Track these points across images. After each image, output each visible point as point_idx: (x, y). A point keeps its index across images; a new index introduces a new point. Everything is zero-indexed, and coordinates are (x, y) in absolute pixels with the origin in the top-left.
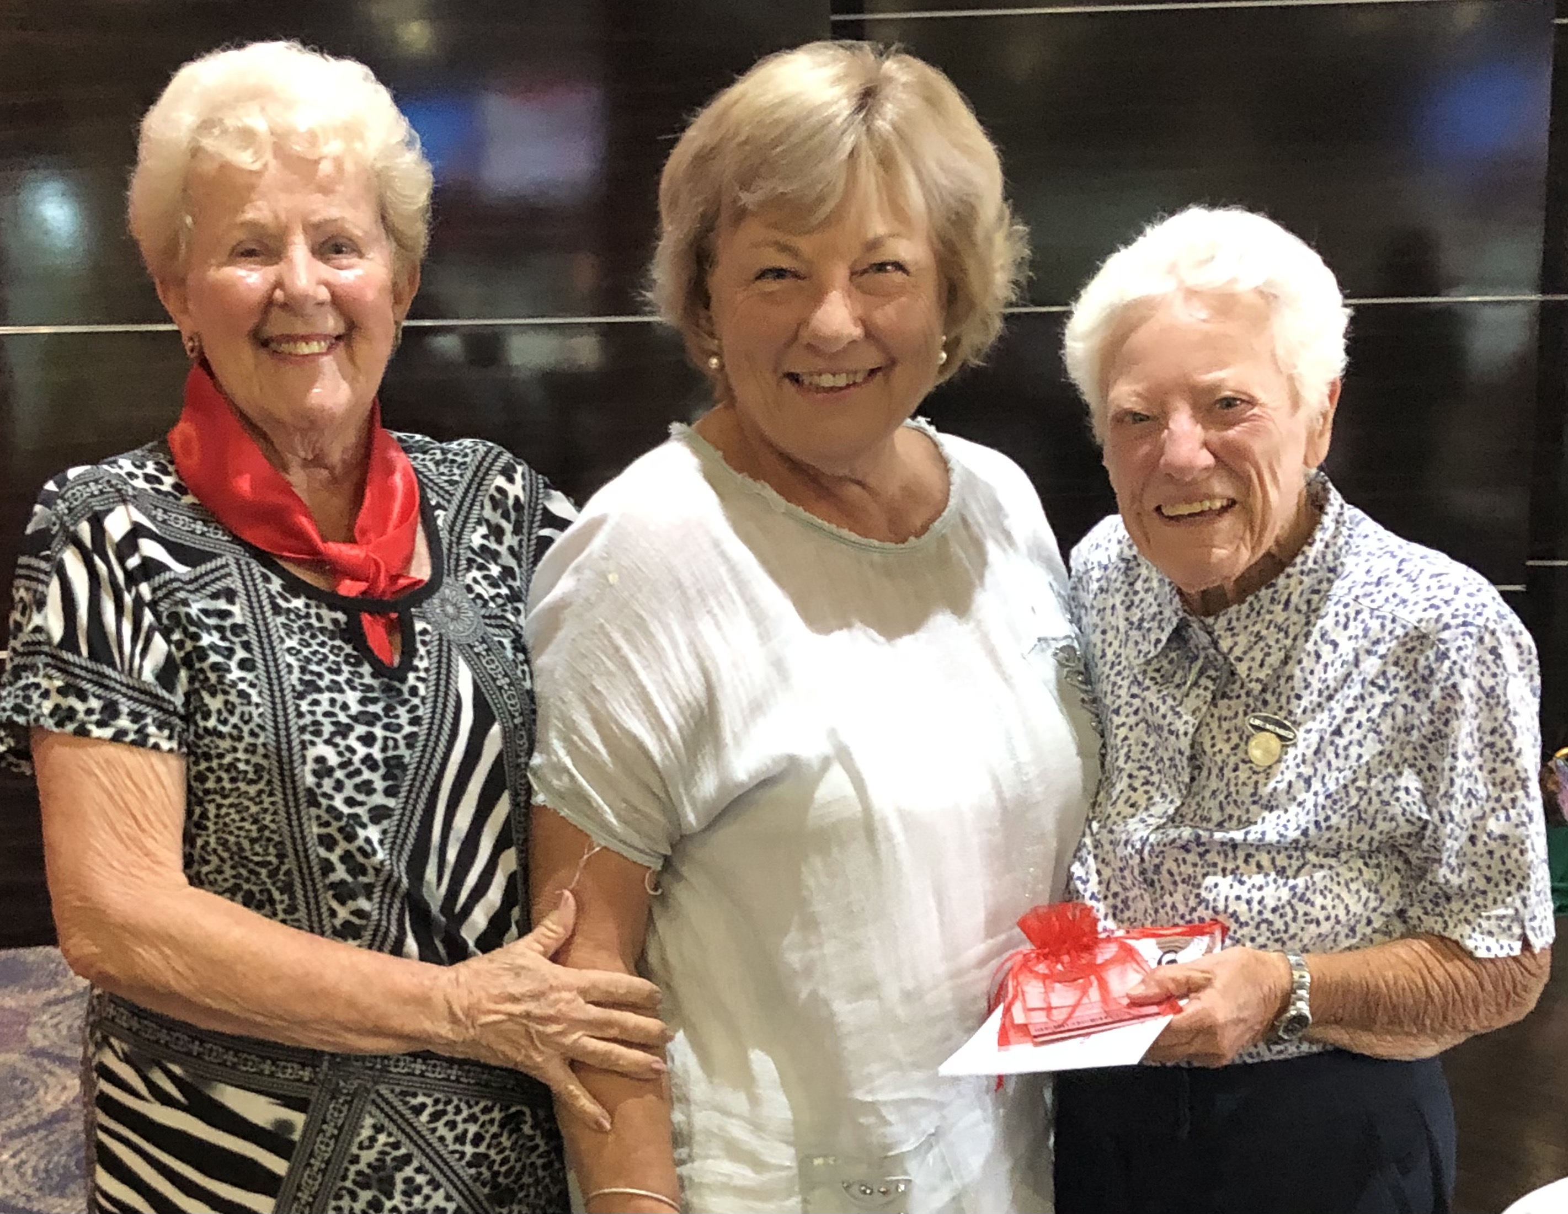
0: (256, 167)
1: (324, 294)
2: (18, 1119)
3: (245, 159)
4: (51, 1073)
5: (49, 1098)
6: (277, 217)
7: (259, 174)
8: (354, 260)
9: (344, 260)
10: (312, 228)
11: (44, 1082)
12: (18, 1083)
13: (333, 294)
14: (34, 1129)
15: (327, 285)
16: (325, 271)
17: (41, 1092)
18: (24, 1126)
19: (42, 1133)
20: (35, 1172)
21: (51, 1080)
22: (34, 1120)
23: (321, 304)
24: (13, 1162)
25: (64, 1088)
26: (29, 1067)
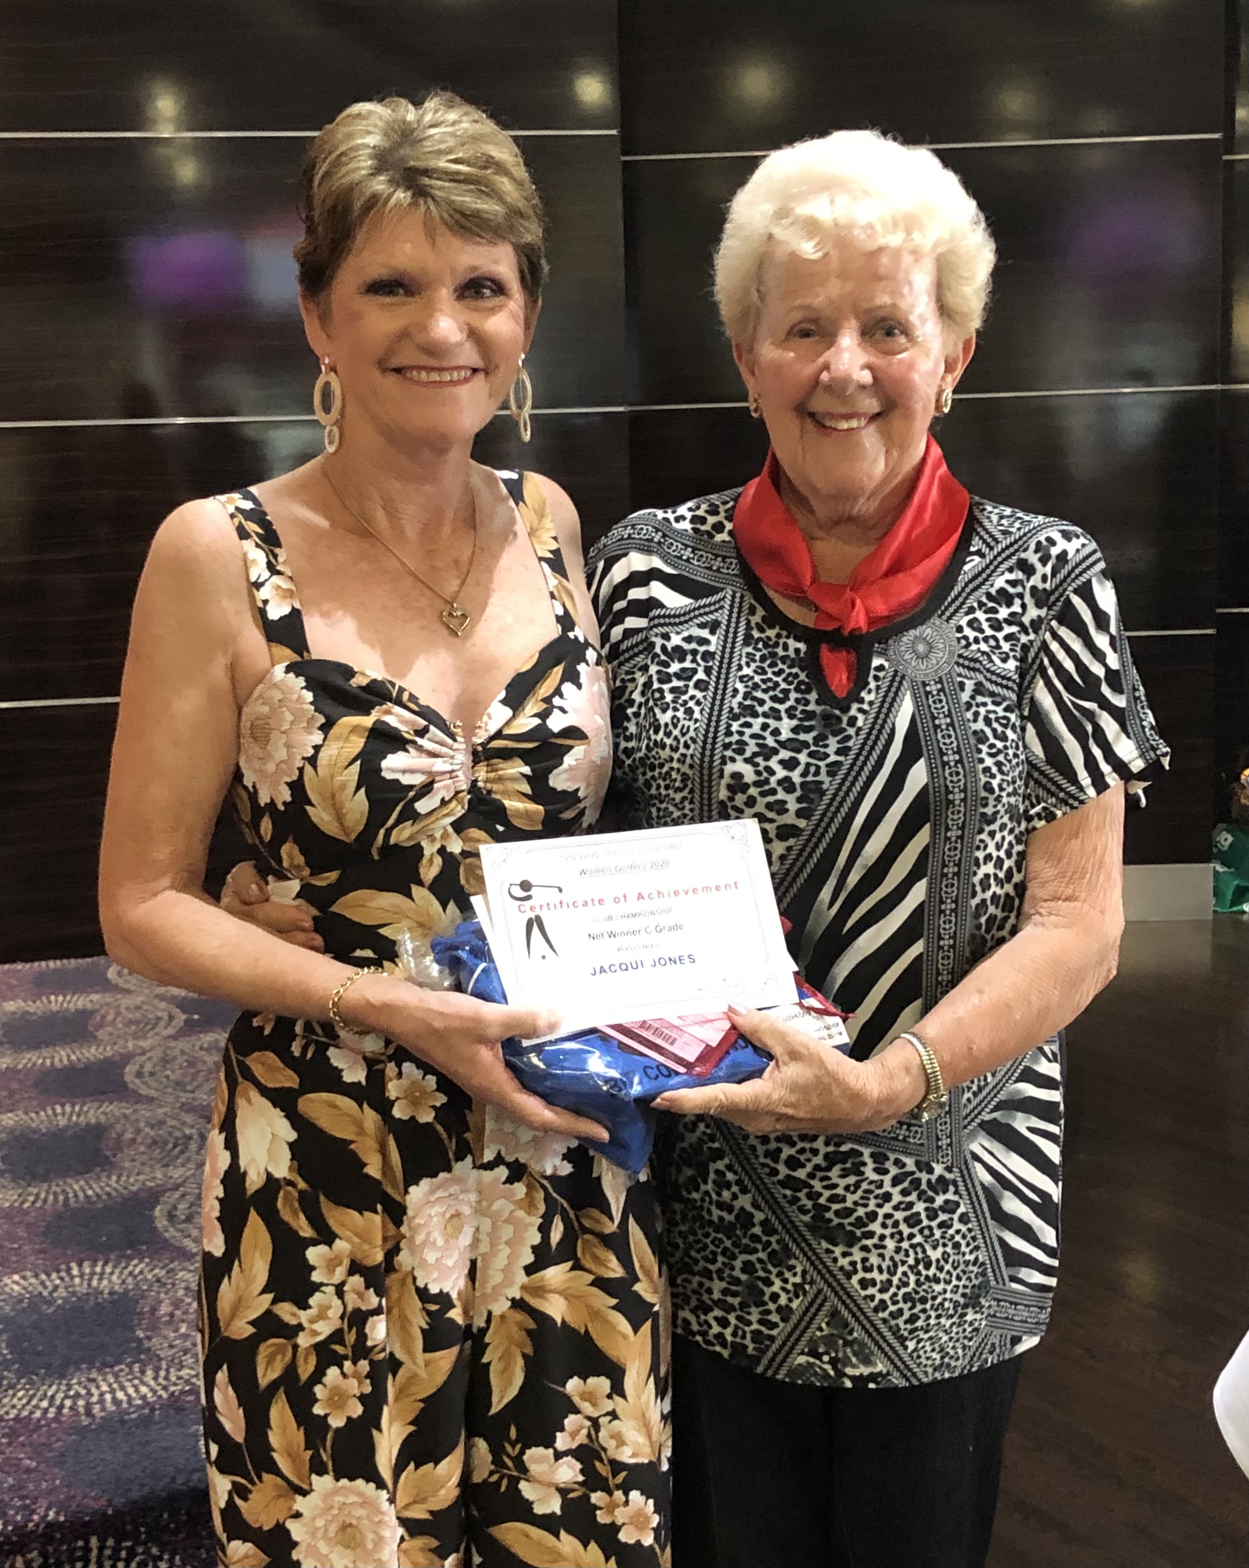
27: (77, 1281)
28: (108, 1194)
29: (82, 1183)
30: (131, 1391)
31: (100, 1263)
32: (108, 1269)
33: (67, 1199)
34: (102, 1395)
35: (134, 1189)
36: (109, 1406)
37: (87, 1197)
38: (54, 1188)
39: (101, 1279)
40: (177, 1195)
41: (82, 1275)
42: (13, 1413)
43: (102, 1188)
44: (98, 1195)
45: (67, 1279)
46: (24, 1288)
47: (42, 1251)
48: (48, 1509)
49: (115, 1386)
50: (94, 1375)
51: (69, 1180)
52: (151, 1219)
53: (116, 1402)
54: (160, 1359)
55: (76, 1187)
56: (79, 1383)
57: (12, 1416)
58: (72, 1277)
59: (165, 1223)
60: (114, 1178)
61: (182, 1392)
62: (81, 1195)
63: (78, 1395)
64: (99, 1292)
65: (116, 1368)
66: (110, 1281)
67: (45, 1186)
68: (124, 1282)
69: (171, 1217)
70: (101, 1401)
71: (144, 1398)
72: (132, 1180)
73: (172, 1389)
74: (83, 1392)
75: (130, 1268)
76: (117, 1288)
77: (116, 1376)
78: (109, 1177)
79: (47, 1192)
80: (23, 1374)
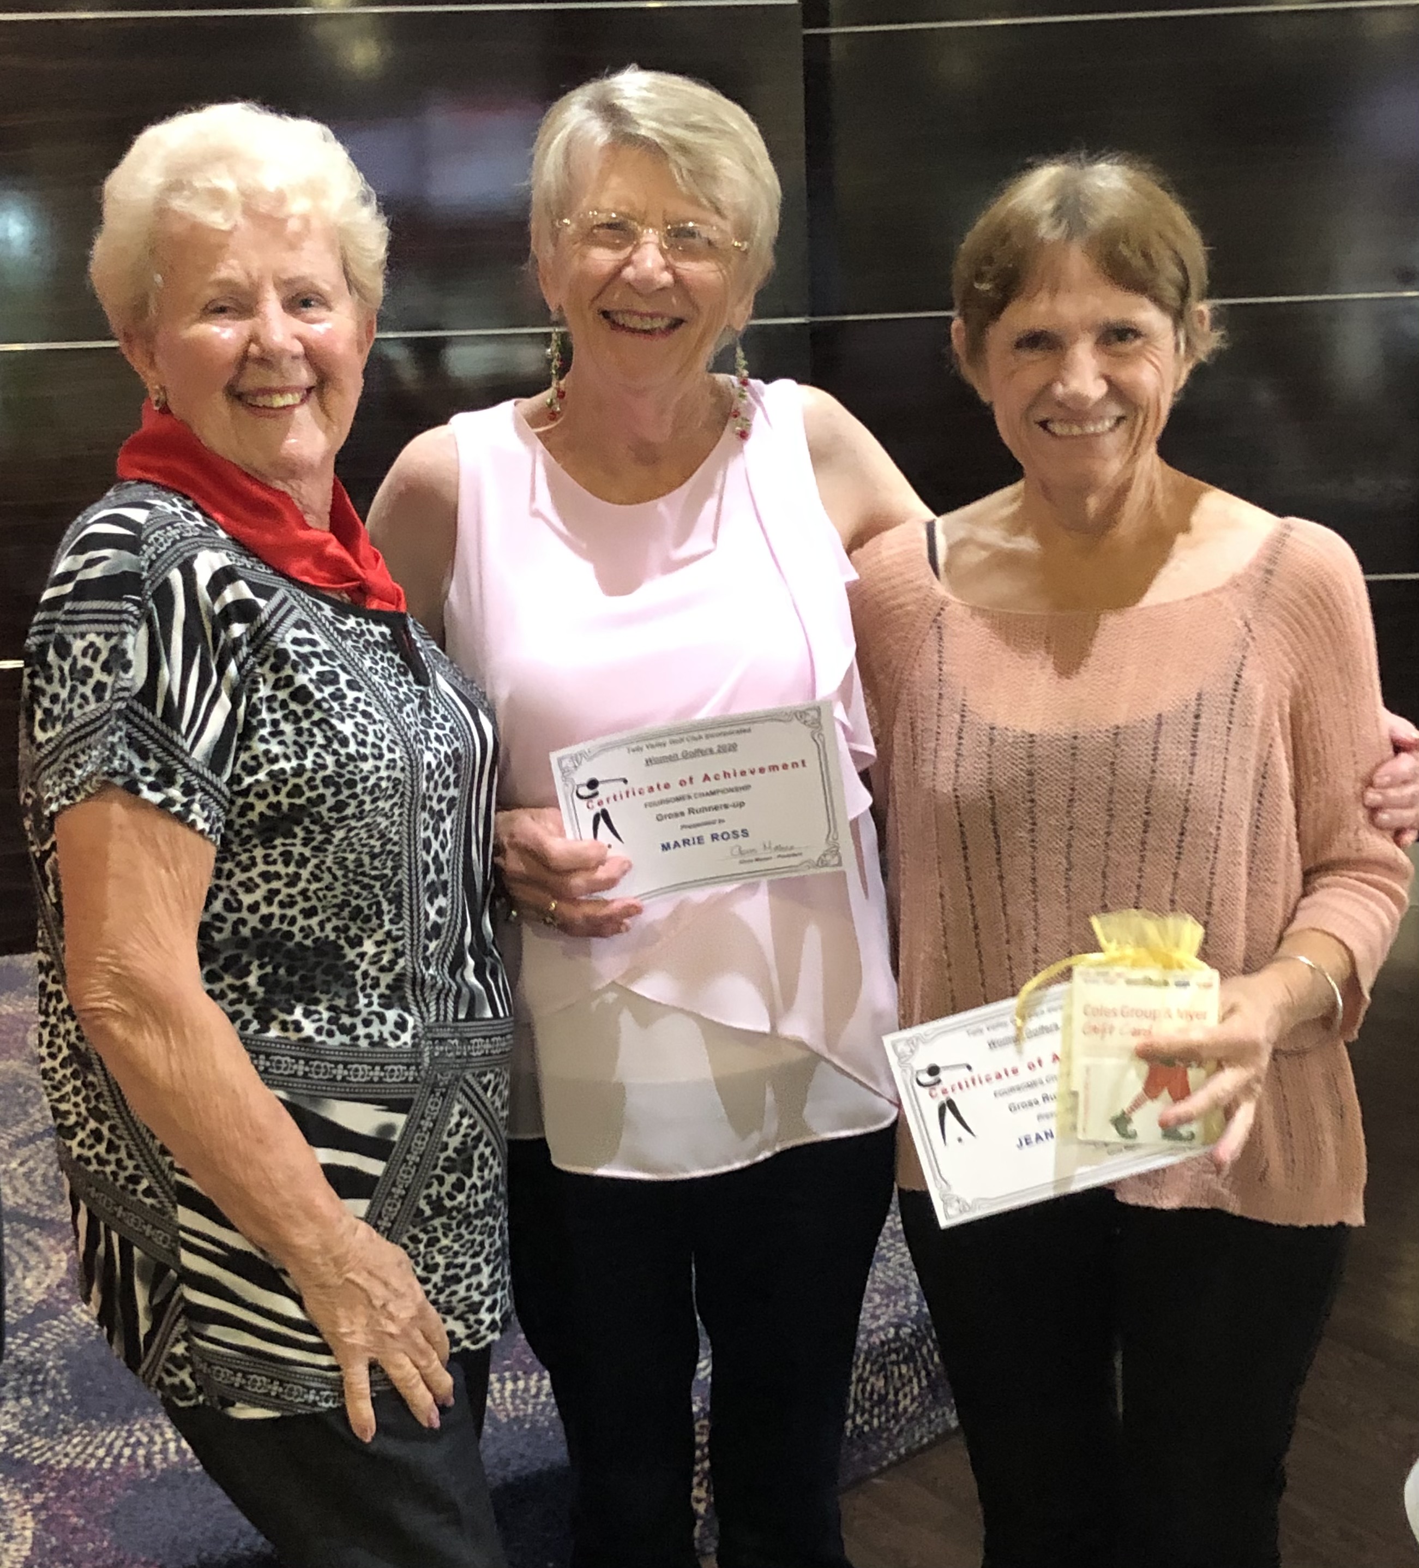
0: (225, 227)
1: (298, 348)
2: (25, 1125)
3: (216, 219)
6: (249, 275)
7: (229, 233)
8: (322, 313)
9: (312, 313)
10: (283, 284)
12: (21, 1090)
13: (305, 348)
15: (300, 338)
16: (297, 325)
18: (30, 1134)
23: (295, 357)
24: (22, 1169)
42: (65, 1463)
50: (159, 1420)
56: (142, 1429)
57: (63, 1466)
63: (139, 1443)
74: (145, 1439)
80: (83, 1418)
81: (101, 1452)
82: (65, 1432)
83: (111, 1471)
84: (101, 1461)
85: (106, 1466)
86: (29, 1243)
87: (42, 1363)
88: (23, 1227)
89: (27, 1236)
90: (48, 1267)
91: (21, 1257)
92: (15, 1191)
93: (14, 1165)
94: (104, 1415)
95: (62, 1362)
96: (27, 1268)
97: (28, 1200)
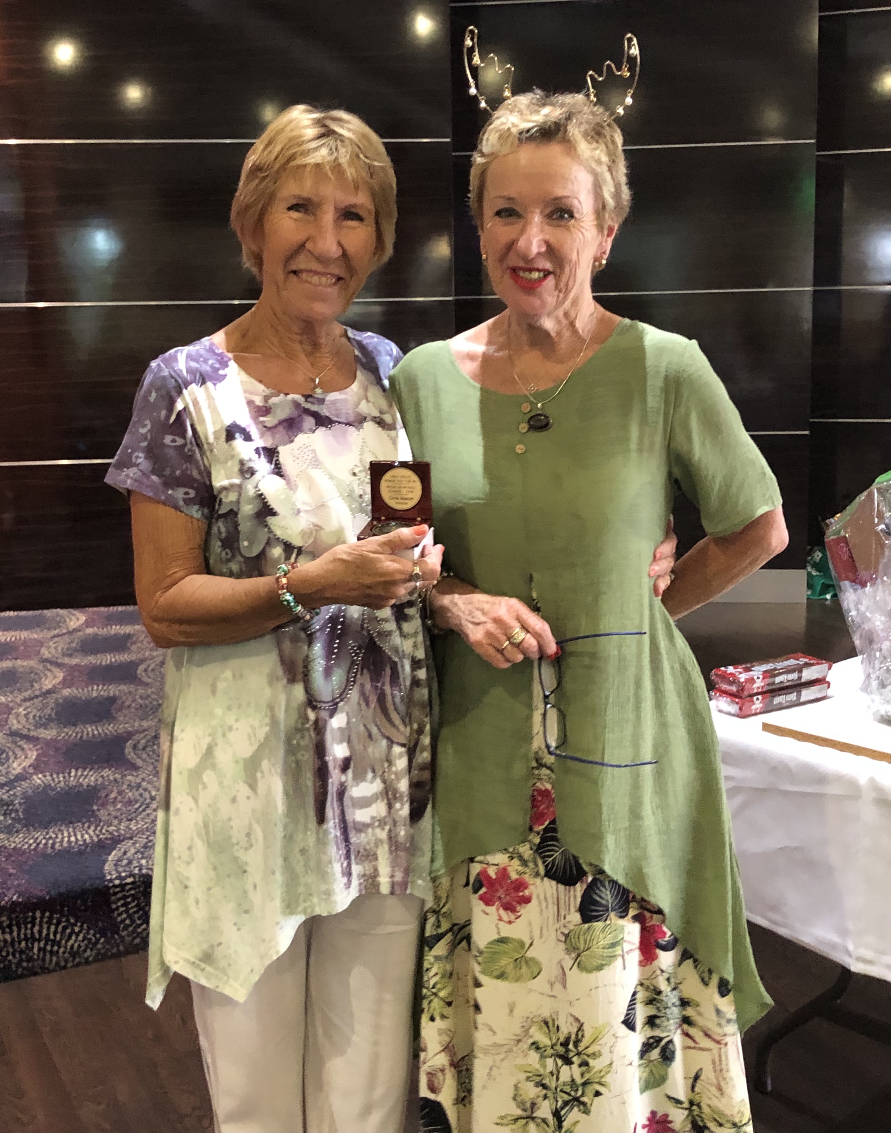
2: (29, 692)
4: (50, 670)
5: (47, 682)
11: (46, 675)
12: (32, 675)
14: (37, 697)
17: (44, 679)
18: (32, 696)
19: (41, 698)
20: (34, 716)
21: (49, 674)
22: (37, 693)
24: (24, 712)
25: (55, 677)
26: (41, 667)
27: (72, 779)
28: (106, 734)
29: (94, 727)
30: (79, 837)
31: (88, 770)
32: (91, 773)
33: (82, 737)
34: (63, 838)
35: (120, 731)
36: (65, 844)
37: (93, 735)
38: (78, 729)
39: (85, 778)
40: (142, 735)
41: (75, 776)
42: (13, 845)
43: (103, 730)
44: (100, 734)
45: (67, 778)
46: (43, 782)
47: (59, 762)
48: (14, 894)
49: (72, 834)
50: (63, 828)
51: (88, 726)
52: (123, 749)
53: (69, 842)
54: (100, 821)
55: (90, 729)
56: (53, 832)
57: (12, 847)
58: (70, 777)
59: (130, 750)
60: (112, 725)
61: (106, 838)
62: (91, 734)
63: (51, 838)
64: (81, 785)
65: (76, 825)
66: (90, 780)
67: (73, 728)
68: (97, 780)
69: (135, 747)
70: (62, 842)
71: (85, 840)
72: (121, 727)
73: (101, 836)
74: (54, 836)
75: (102, 773)
76: (92, 784)
77: (74, 829)
78: (109, 725)
79: (73, 732)
80: (26, 826)
81: (31, 841)
82: (17, 832)
83: (35, 849)
84: (31, 845)
85: (32, 847)
86: (20, 746)
87: (12, 801)
88: (18, 739)
89: (19, 743)
90: (26, 757)
91: (14, 753)
92: (19, 722)
93: (21, 710)
94: (37, 825)
95: (22, 801)
96: (16, 758)
97: (24, 727)
